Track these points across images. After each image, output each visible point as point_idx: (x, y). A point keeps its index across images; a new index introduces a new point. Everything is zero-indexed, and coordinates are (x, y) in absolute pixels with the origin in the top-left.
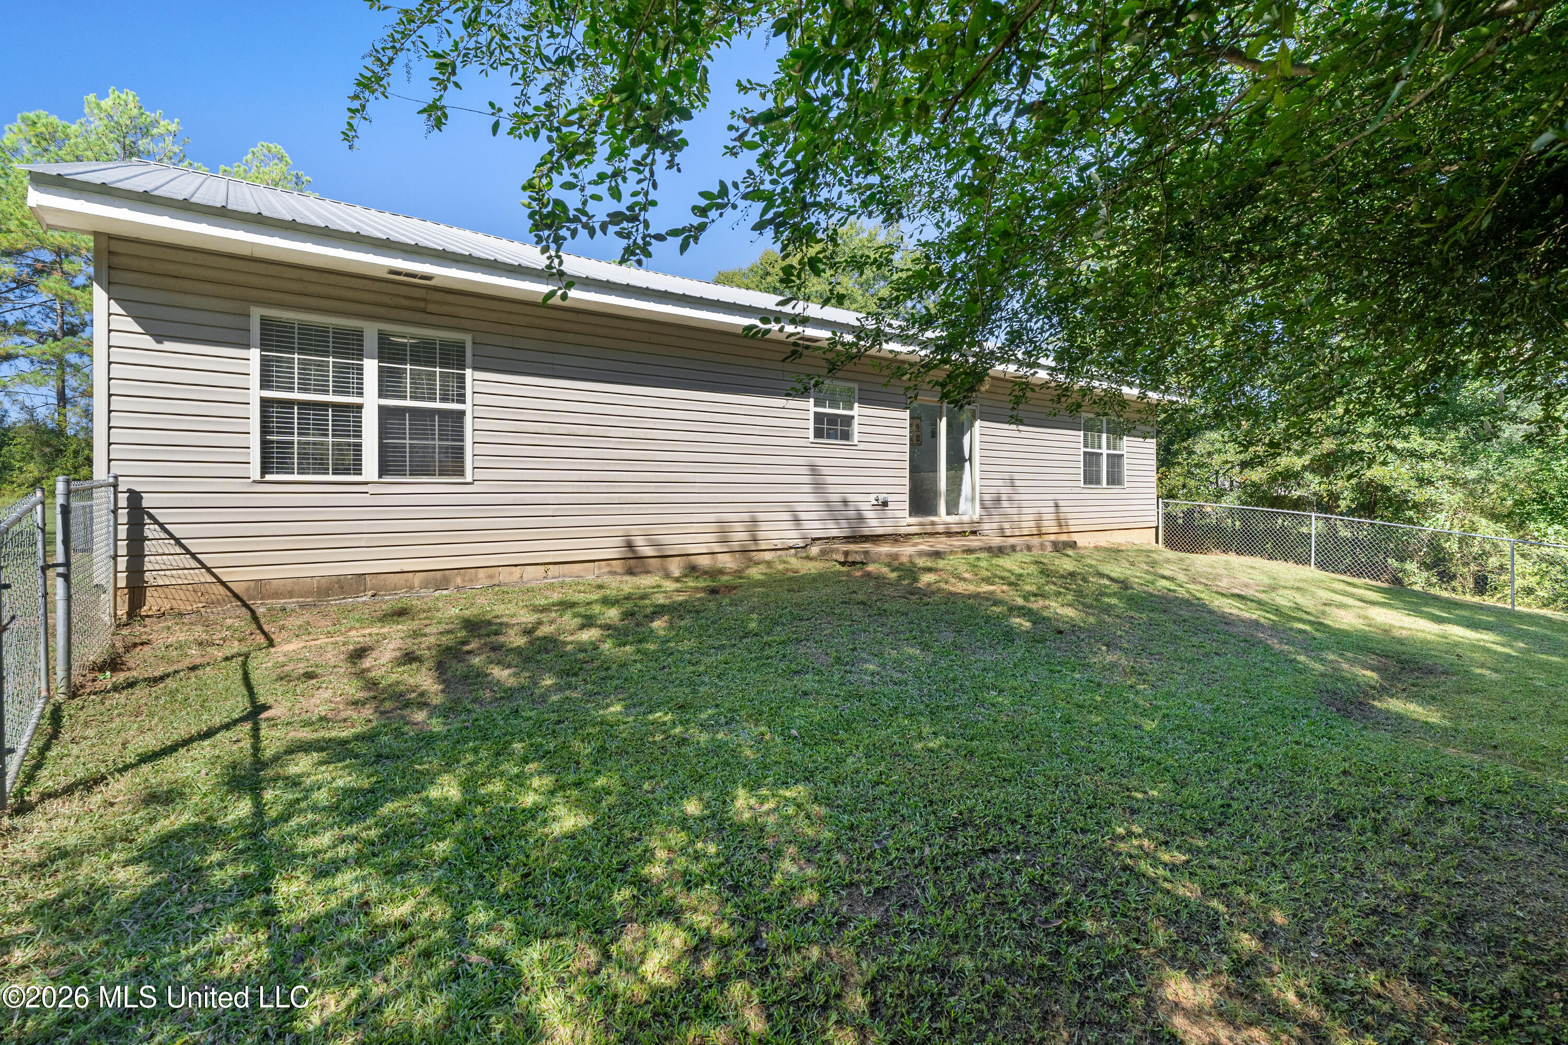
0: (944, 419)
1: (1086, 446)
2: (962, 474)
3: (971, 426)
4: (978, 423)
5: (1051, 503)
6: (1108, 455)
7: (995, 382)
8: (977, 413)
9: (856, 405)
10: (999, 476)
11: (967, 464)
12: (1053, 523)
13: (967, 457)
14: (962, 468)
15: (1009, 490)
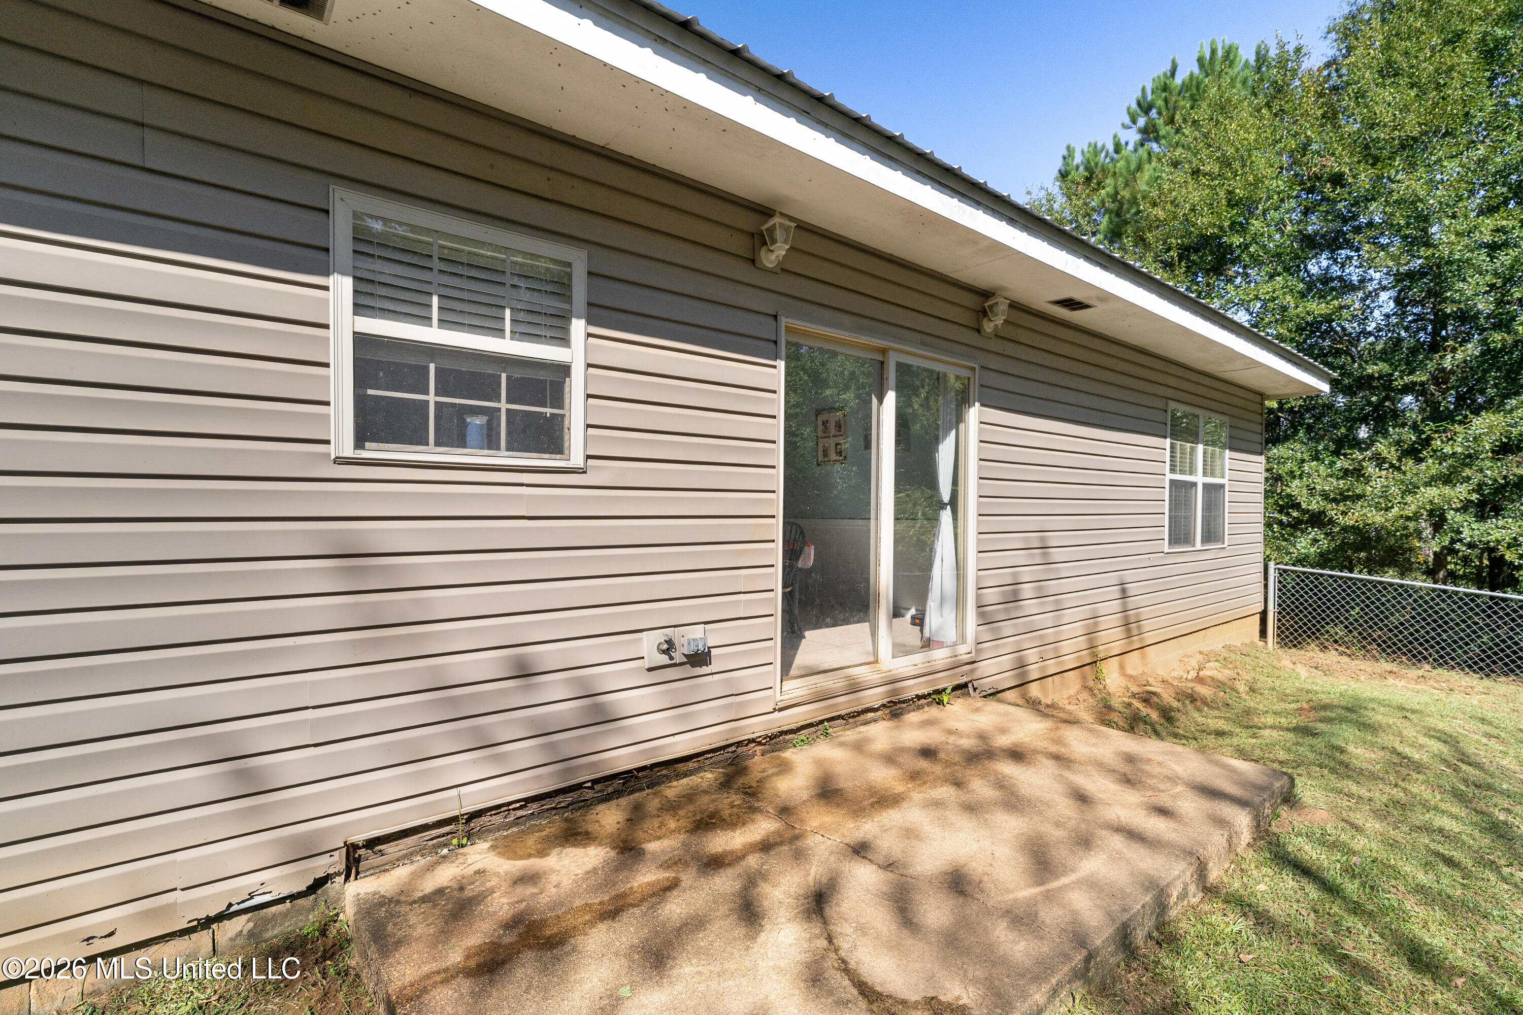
0: (891, 398)
1: (1173, 470)
2: (935, 535)
3: (959, 418)
4: (974, 413)
5: (1115, 592)
6: (1205, 486)
7: (1019, 317)
8: (974, 390)
9: (578, 327)
10: (1016, 541)
11: (946, 516)
12: (1119, 633)
13: (946, 497)
14: (934, 520)
15: (1037, 572)
